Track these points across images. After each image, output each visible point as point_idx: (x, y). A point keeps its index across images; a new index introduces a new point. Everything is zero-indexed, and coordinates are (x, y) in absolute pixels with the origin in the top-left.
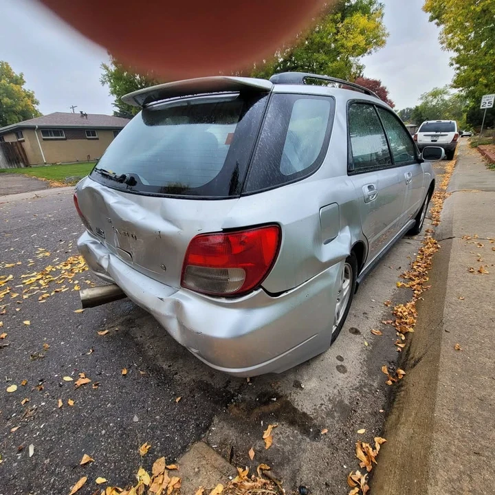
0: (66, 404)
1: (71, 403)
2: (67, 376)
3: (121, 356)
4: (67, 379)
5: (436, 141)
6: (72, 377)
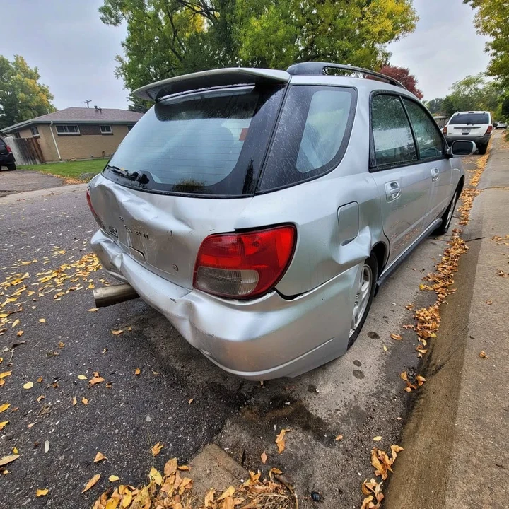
0: (80, 403)
1: (85, 401)
2: (81, 374)
3: (134, 356)
4: (82, 377)
5: (467, 134)
6: (86, 375)
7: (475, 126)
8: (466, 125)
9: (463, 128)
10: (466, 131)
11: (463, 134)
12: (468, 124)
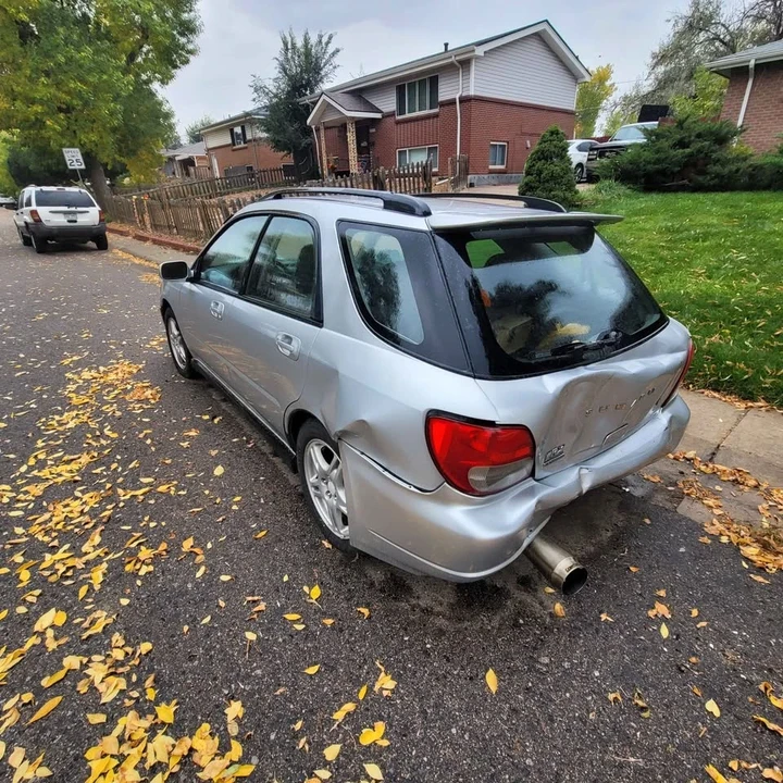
0: (700, 618)
1: (695, 612)
2: (660, 635)
3: (604, 578)
4: (665, 632)
5: (76, 221)
6: (659, 628)
7: (79, 209)
8: (65, 209)
9: (65, 213)
10: (71, 217)
11: (69, 221)
12: (69, 206)
